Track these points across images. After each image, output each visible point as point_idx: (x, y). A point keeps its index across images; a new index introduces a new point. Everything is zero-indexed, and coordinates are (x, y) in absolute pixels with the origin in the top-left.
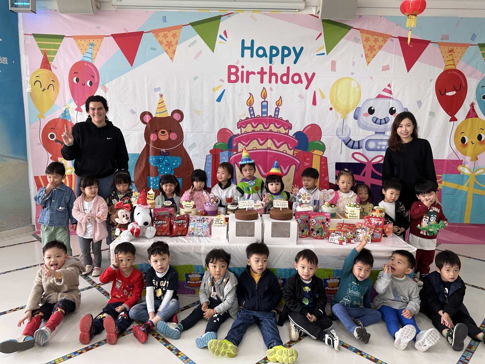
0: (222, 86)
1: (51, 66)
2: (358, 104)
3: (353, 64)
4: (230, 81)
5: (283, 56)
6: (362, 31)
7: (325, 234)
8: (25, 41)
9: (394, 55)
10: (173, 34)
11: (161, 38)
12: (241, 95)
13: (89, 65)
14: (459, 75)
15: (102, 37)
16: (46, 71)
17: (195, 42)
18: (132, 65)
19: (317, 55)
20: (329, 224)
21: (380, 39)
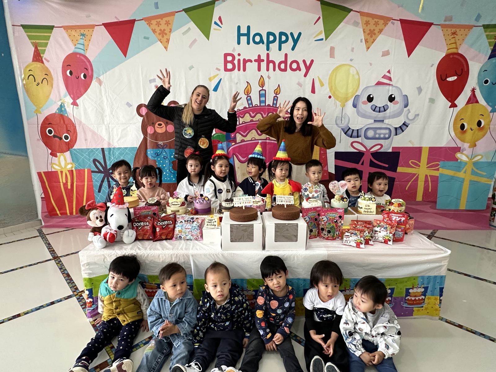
0: (218, 75)
1: (43, 59)
2: (357, 91)
3: (353, 50)
4: (226, 70)
5: (281, 42)
6: (362, 14)
7: (338, 234)
8: (13, 32)
9: (394, 40)
10: (166, 21)
11: (154, 26)
12: (238, 84)
13: (81, 57)
14: (461, 59)
15: (93, 27)
16: (38, 65)
17: (189, 29)
18: (125, 56)
19: (315, 41)
20: (342, 222)
21: (381, 22)
